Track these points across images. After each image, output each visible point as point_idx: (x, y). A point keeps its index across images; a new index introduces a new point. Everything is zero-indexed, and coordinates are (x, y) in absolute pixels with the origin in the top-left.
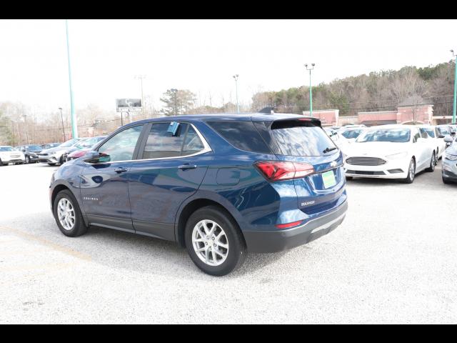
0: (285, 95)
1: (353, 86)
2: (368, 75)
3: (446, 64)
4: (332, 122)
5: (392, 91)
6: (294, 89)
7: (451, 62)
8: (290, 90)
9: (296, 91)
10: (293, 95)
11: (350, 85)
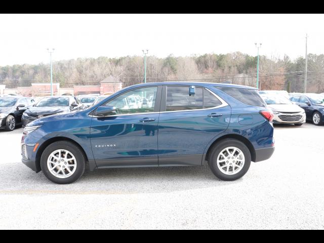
0: (10, 70)
1: (67, 66)
2: (76, 59)
3: (125, 57)
4: (55, 92)
5: (94, 72)
6: (18, 65)
7: (128, 56)
8: (14, 66)
9: (20, 67)
10: (17, 70)
11: (65, 66)
